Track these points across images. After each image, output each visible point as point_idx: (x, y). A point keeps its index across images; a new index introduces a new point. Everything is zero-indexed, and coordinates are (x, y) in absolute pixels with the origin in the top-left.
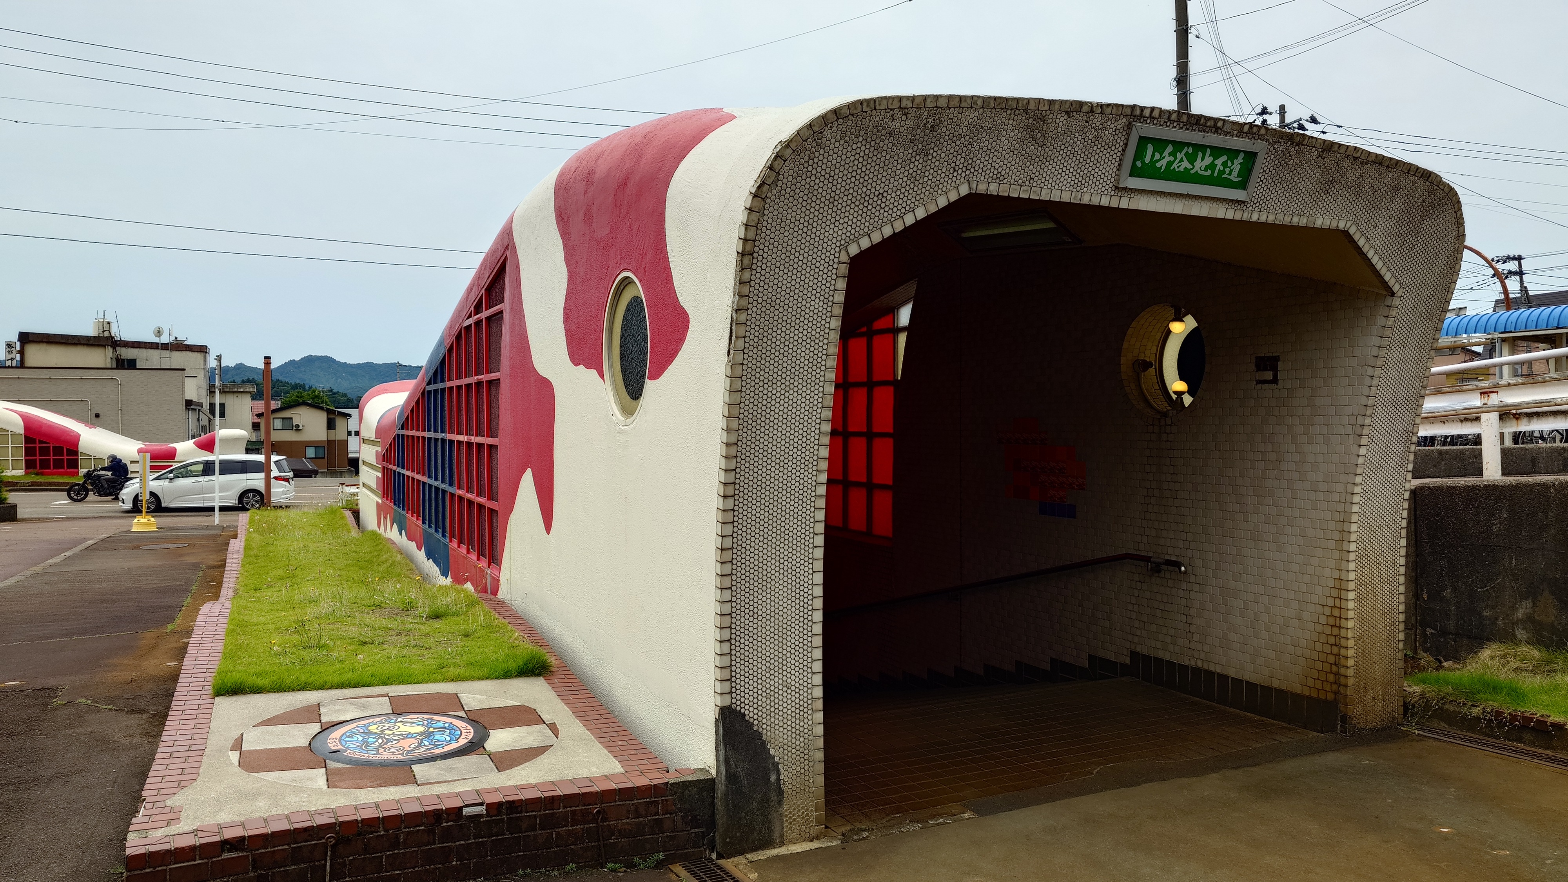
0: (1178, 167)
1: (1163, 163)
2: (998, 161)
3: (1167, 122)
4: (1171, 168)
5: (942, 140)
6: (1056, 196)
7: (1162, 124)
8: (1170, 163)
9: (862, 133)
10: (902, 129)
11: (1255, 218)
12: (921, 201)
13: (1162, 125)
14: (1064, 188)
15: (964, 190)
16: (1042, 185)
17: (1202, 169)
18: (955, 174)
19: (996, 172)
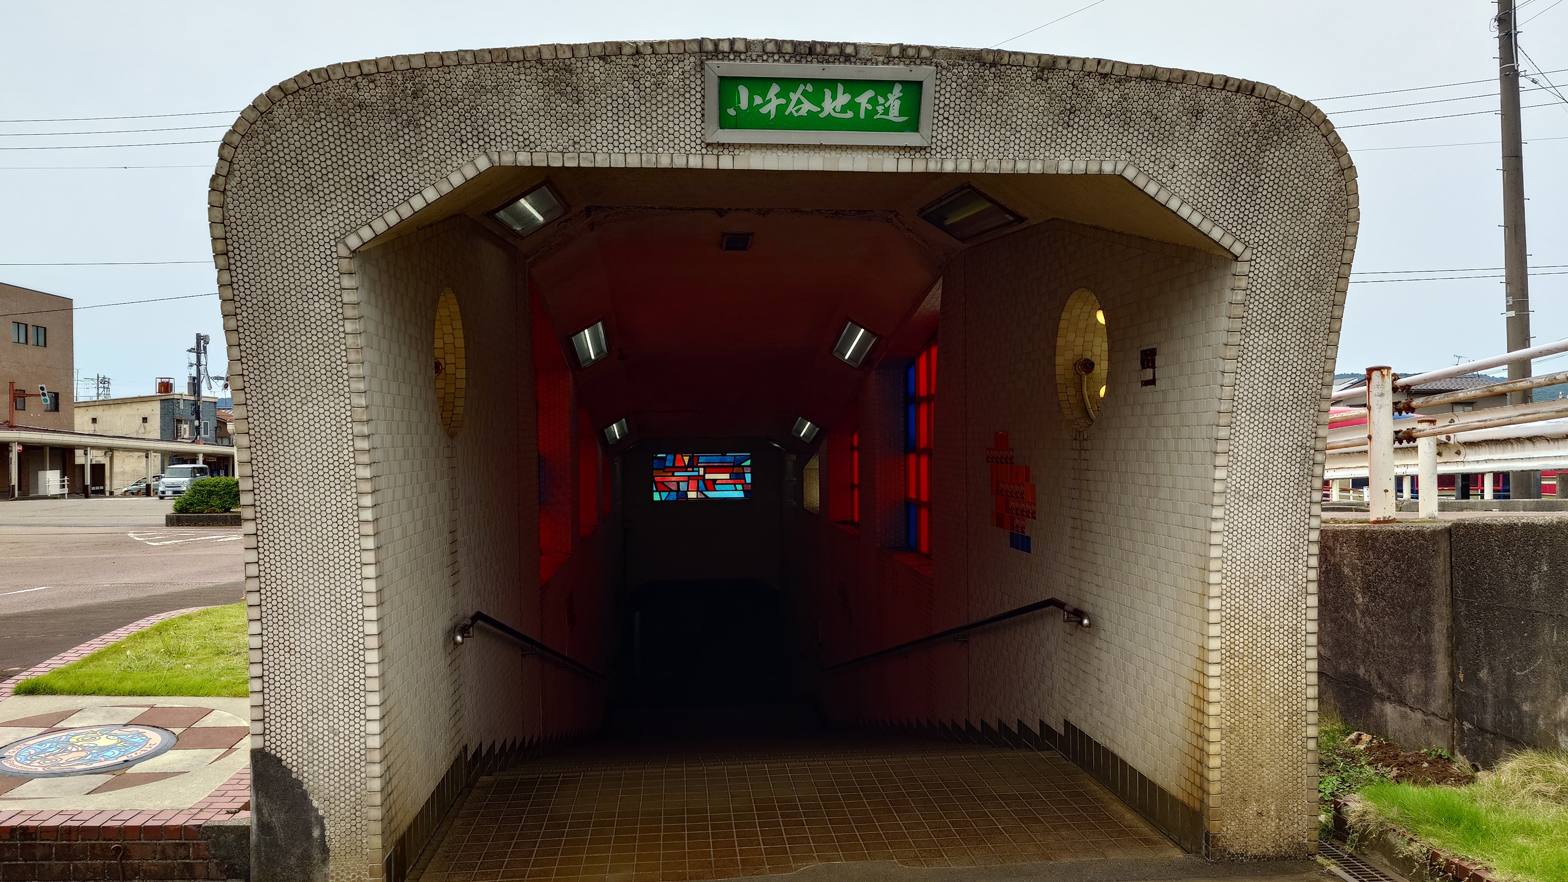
0: (797, 111)
1: (771, 108)
2: (520, 125)
3: (762, 56)
4: (787, 113)
5: (433, 108)
6: (618, 161)
7: (754, 58)
8: (780, 108)
9: (322, 108)
10: (374, 100)
11: (949, 167)
12: (428, 181)
13: (756, 60)
14: (627, 150)
15: (483, 164)
16: (594, 149)
17: (838, 109)
18: (465, 146)
19: (521, 139)
